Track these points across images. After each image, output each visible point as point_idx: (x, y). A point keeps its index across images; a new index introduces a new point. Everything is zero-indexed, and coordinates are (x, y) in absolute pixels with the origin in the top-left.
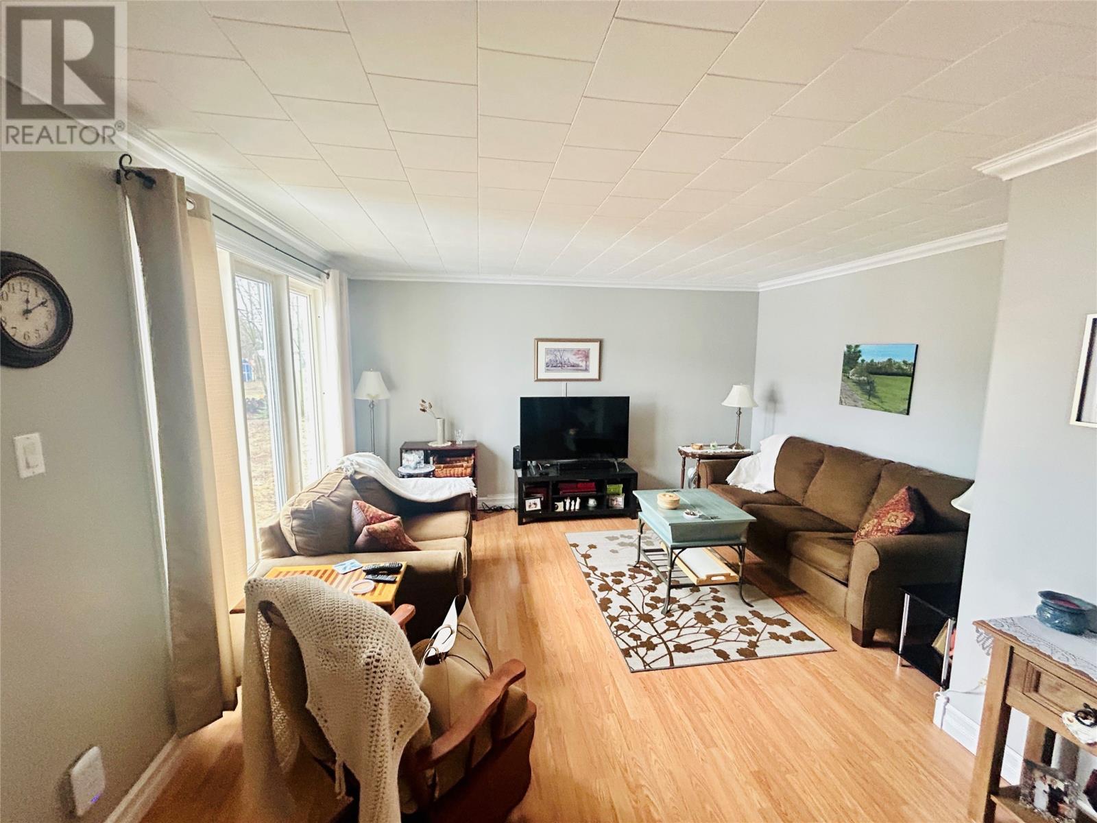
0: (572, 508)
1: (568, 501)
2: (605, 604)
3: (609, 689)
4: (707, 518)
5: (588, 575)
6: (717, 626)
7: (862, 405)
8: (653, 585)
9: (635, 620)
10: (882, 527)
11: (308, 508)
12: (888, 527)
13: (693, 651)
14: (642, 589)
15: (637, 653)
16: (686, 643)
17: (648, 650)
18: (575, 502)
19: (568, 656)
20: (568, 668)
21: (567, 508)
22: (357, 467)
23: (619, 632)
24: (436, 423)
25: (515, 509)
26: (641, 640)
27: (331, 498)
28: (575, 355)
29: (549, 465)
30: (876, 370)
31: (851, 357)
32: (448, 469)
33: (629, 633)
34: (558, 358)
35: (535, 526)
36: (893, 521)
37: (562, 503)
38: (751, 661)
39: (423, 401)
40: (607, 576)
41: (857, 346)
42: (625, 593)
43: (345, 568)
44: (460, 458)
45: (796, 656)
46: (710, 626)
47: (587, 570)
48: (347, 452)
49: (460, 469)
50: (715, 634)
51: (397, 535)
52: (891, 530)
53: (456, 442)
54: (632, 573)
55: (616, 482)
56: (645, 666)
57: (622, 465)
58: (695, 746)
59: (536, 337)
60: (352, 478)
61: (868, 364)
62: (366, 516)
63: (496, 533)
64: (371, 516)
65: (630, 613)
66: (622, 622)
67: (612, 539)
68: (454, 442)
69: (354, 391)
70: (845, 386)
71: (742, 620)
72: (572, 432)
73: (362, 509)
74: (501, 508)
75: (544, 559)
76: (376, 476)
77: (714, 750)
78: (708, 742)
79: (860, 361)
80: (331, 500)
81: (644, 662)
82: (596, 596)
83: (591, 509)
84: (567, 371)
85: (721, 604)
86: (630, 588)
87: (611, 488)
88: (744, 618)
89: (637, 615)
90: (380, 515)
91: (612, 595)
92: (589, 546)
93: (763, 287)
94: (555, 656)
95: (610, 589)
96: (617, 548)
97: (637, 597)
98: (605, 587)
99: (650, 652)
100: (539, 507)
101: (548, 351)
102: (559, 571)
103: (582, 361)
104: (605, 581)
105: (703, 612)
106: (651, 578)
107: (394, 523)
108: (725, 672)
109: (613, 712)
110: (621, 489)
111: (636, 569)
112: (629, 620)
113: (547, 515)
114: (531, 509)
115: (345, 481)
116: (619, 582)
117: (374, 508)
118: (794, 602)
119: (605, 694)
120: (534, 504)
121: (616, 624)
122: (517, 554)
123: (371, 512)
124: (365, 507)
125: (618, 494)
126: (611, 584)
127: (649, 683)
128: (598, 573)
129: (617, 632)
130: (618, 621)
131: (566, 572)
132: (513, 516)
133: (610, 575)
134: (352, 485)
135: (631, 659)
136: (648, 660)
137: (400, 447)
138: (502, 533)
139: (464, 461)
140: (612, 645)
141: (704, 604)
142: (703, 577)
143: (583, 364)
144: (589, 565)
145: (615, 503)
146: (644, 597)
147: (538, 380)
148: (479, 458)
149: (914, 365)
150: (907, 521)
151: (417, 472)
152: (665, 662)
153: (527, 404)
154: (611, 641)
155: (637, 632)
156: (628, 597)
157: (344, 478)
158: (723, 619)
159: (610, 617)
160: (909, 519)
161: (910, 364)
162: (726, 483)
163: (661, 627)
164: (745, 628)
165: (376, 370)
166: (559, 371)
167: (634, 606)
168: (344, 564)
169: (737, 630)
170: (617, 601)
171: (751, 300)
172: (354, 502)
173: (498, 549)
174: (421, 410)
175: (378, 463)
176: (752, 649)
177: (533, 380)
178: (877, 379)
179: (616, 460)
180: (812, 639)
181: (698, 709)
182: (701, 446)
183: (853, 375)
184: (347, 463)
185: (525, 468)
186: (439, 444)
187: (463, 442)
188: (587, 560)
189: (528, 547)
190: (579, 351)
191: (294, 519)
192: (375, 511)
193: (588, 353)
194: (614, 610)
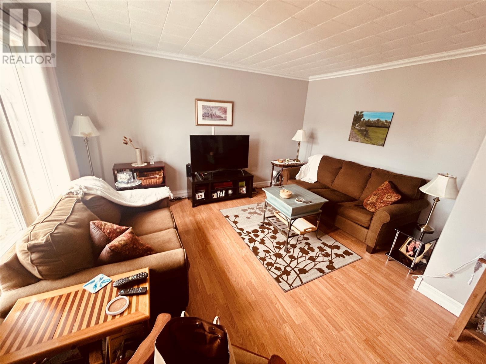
0: (221, 196)
1: (219, 193)
2: (255, 251)
3: (278, 306)
4: (307, 203)
5: (240, 234)
6: (312, 254)
7: (361, 141)
8: (274, 235)
9: (274, 258)
10: (383, 201)
11: (47, 241)
12: (387, 201)
13: (308, 272)
14: (270, 238)
15: (282, 279)
16: (303, 267)
17: (287, 276)
18: (222, 192)
19: (249, 289)
20: (252, 298)
21: (218, 196)
22: (85, 190)
23: (270, 267)
24: (136, 153)
25: (189, 198)
26: (281, 270)
27: (68, 224)
28: (219, 110)
29: (207, 174)
30: (369, 124)
31: (358, 118)
32: (147, 180)
33: (274, 267)
34: (209, 112)
35: (202, 207)
36: (390, 199)
37: (216, 194)
38: (334, 271)
39: (125, 138)
40: (250, 233)
41: (362, 112)
42: (262, 242)
43: (95, 286)
44: (153, 172)
45: (351, 264)
46: (309, 255)
47: (239, 231)
48: (73, 178)
49: (155, 180)
50: (312, 259)
51: (134, 245)
52: (388, 202)
53: (150, 163)
54: (262, 230)
55: (242, 181)
56: (290, 287)
57: (246, 172)
58: (334, 333)
59: (195, 98)
60: (82, 200)
61: (366, 121)
62: (104, 233)
63: (181, 214)
64: (108, 231)
65: (270, 254)
66: (268, 260)
67: (245, 210)
68: (148, 163)
69: (70, 130)
70: (353, 132)
71: (321, 249)
72: (211, 154)
73: (99, 227)
74: (180, 198)
75: (214, 227)
76: (102, 195)
77: (342, 332)
78: (339, 329)
79: (362, 120)
80: (69, 226)
81: (289, 284)
82: (249, 247)
83: (230, 196)
84: (215, 120)
85: (308, 241)
86: (264, 239)
87: (240, 184)
88: (321, 247)
89: (274, 255)
90: (116, 229)
91: (257, 244)
92: (235, 216)
93: (312, 79)
94: (242, 291)
95: (255, 241)
96: (249, 215)
97: (270, 244)
98: (251, 240)
99: (289, 277)
100: (203, 197)
101: (204, 107)
102: (224, 233)
103: (223, 114)
104: (250, 236)
105: (303, 247)
106: (271, 231)
107: (129, 235)
108: (326, 280)
109: (286, 322)
110: (244, 184)
111: (262, 227)
112: (271, 259)
113: (208, 200)
114: (199, 199)
115: (78, 205)
116: (257, 236)
117: (109, 224)
118: (336, 235)
119: (277, 311)
120: (201, 196)
121: (265, 262)
122: (198, 226)
123: (108, 229)
124: (102, 225)
125: (243, 187)
126: (254, 237)
127: (296, 297)
128: (245, 232)
129: (268, 267)
130: (266, 260)
131: (229, 234)
132: (188, 203)
133: (251, 232)
134: (85, 206)
135: (281, 283)
136: (290, 282)
137: (112, 168)
138: (185, 213)
139: (156, 174)
140: (268, 277)
141: (301, 243)
142: (303, 230)
143: (223, 116)
144: (239, 228)
145: (242, 191)
146: (273, 243)
147: (198, 125)
148: (166, 172)
149: (390, 122)
150: (397, 198)
151: (130, 185)
152: (298, 282)
153: (194, 139)
154: (267, 274)
155: (278, 266)
156: (265, 244)
157: (76, 202)
158: (313, 250)
159: (261, 259)
160: (398, 198)
161: (388, 122)
162: (296, 179)
163: (288, 260)
164: (324, 253)
165: (85, 115)
166: (209, 120)
167: (270, 250)
168: (94, 281)
169: (320, 255)
170: (261, 248)
171: (305, 84)
172: (91, 223)
173: (186, 225)
174: (124, 143)
175: (102, 183)
176: (332, 265)
177: (195, 125)
178: (370, 129)
179: (242, 169)
180: (352, 254)
181: (325, 307)
182: (283, 161)
183: (358, 126)
184: (76, 188)
185: (194, 176)
186: (139, 164)
187: (154, 162)
188: (237, 224)
189: (203, 221)
190: (221, 108)
191: (32, 253)
192: (110, 227)
193: (226, 110)
194: (262, 254)
